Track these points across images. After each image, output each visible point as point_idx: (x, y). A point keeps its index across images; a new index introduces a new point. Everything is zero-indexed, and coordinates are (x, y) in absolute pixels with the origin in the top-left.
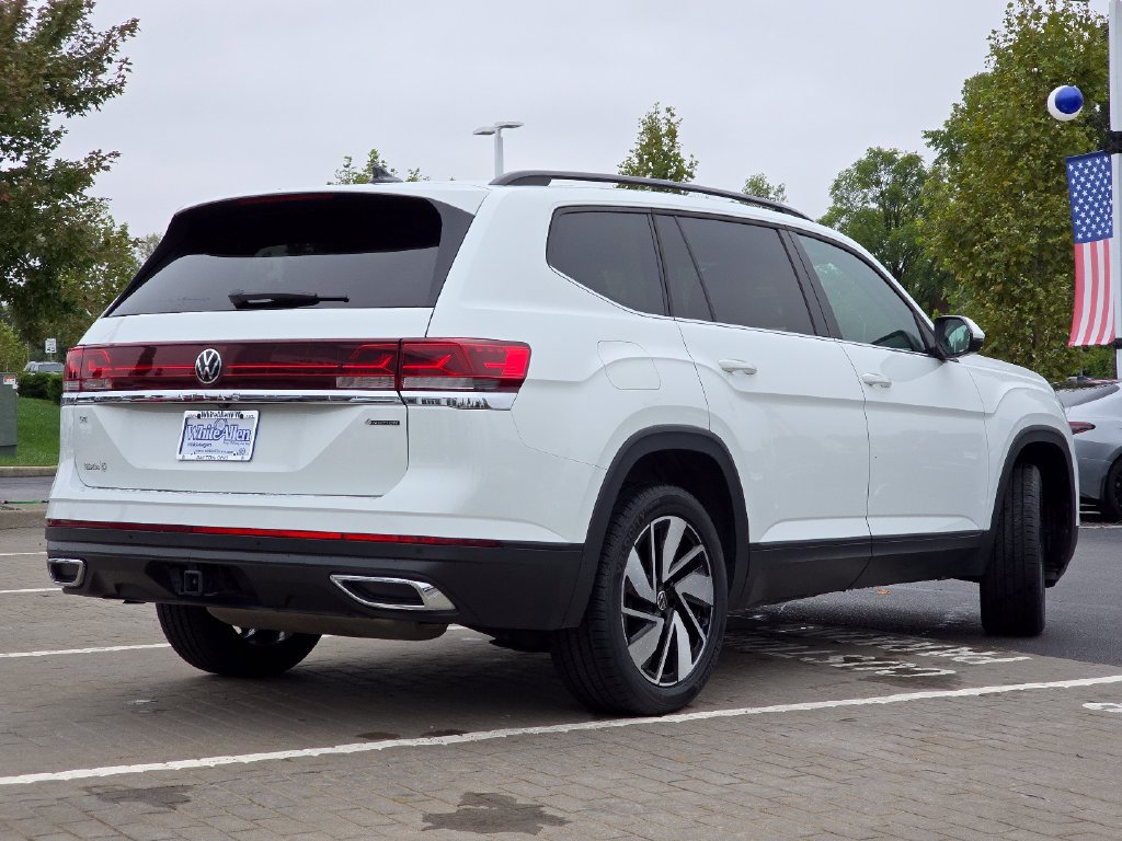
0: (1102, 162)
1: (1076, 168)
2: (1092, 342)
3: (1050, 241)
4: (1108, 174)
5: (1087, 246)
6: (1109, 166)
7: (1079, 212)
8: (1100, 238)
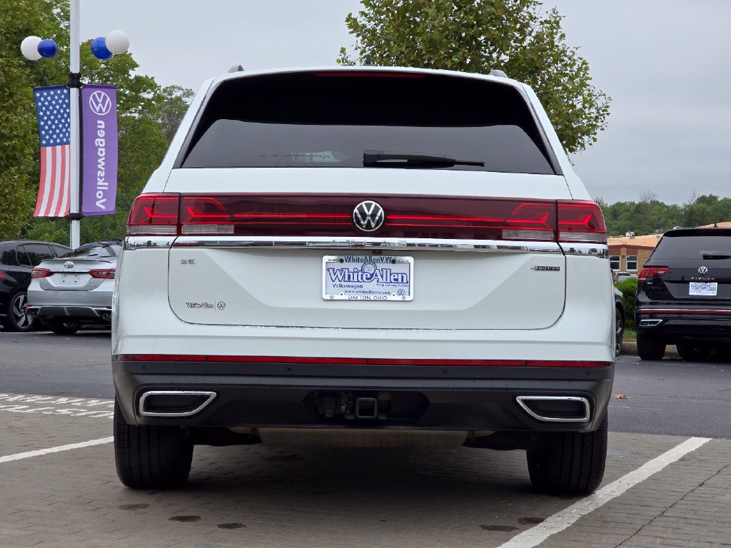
0: (62, 93)
1: (42, 95)
2: (51, 215)
3: (6, 144)
4: (67, 101)
5: (49, 149)
6: (68, 96)
7: (44, 126)
8: (59, 144)
